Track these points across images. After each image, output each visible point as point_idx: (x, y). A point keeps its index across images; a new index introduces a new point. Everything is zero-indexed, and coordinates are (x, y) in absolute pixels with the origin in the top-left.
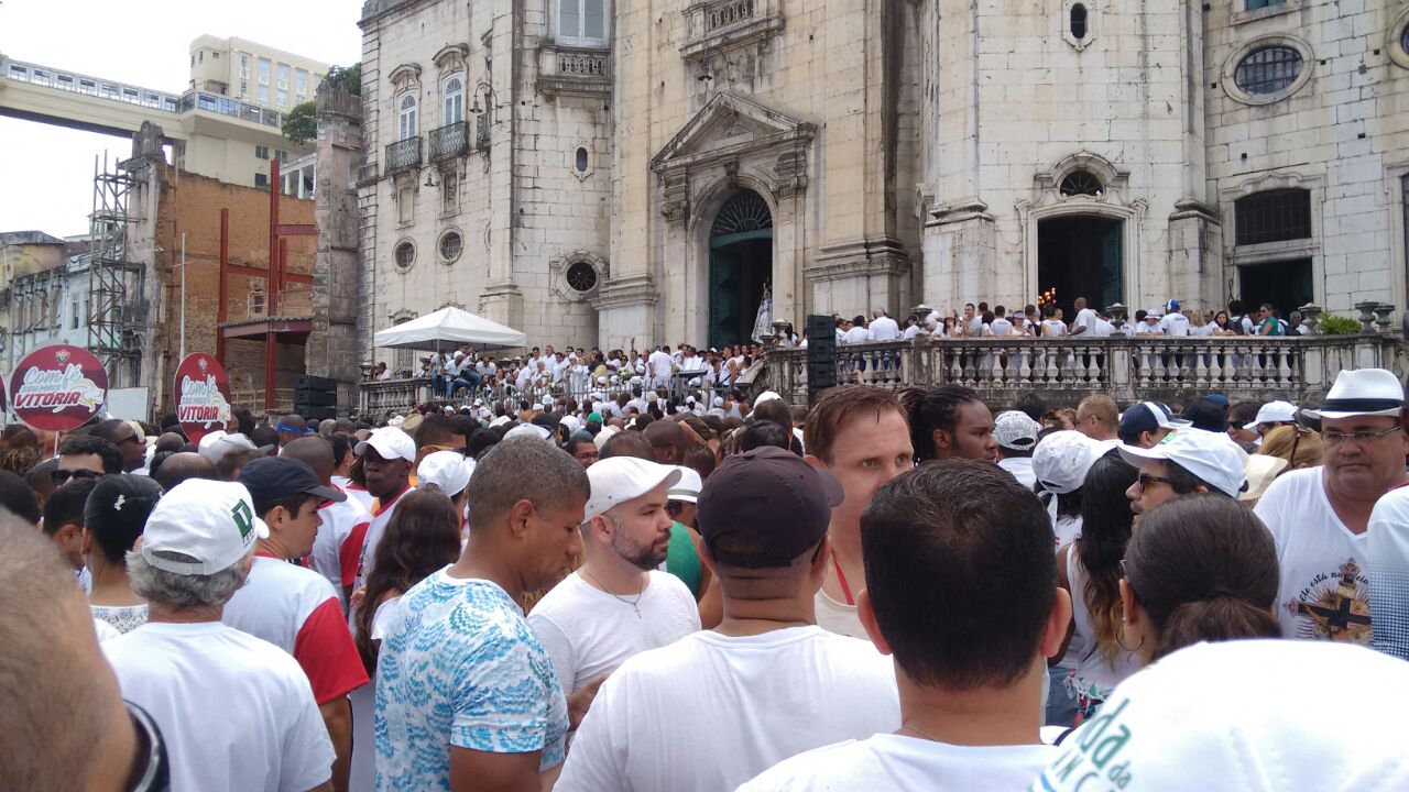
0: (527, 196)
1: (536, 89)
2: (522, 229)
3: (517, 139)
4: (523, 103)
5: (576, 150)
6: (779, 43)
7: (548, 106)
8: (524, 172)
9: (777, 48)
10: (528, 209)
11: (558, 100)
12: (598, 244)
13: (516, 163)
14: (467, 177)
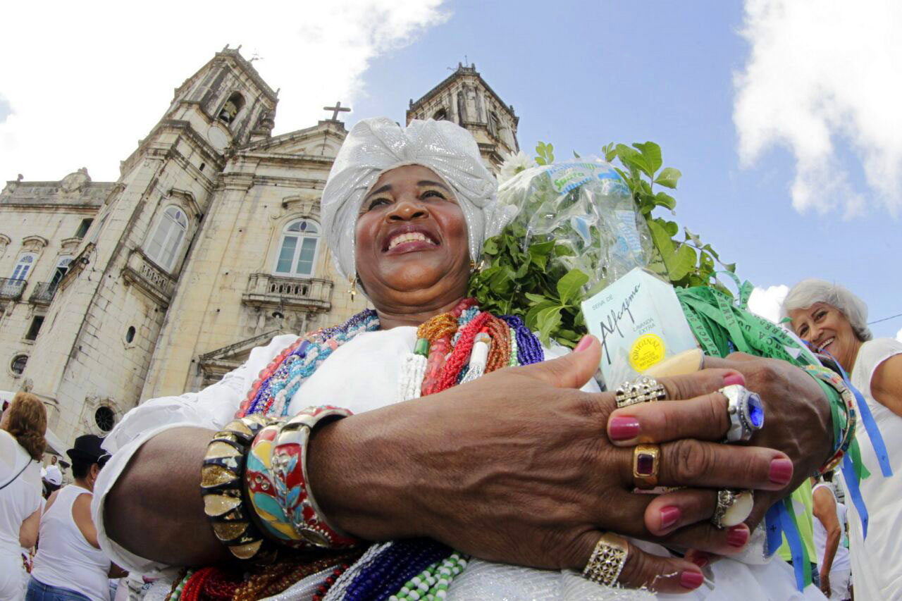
0: (87, 339)
1: (121, 272)
2: (76, 361)
3: (96, 297)
4: (110, 276)
5: (129, 326)
7: (123, 287)
8: (92, 321)
10: (85, 349)
11: (131, 287)
12: (123, 400)
13: (90, 312)
14: (12, 316)
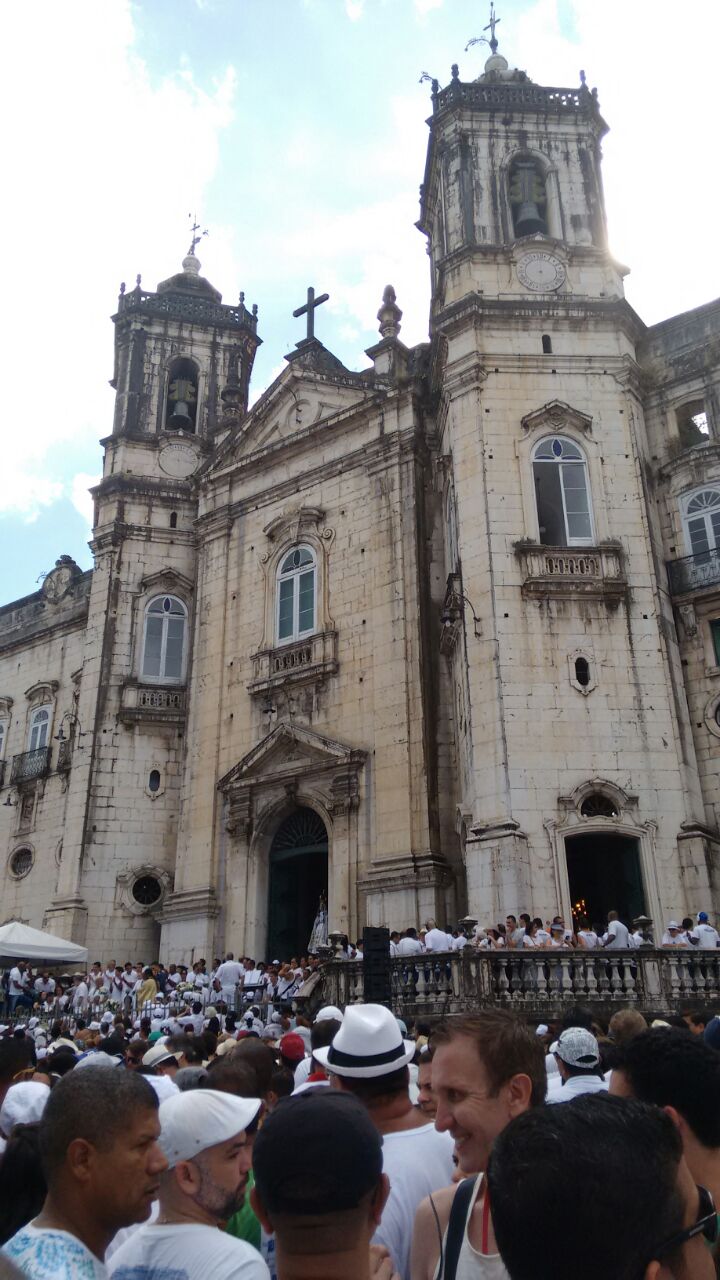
0: (101, 814)
1: (117, 719)
2: (93, 846)
3: (96, 763)
4: (105, 731)
5: (150, 772)
6: (333, 683)
7: (126, 734)
8: (100, 792)
9: (331, 687)
10: (101, 826)
11: (137, 728)
12: (165, 859)
13: (93, 784)
14: (45, 797)
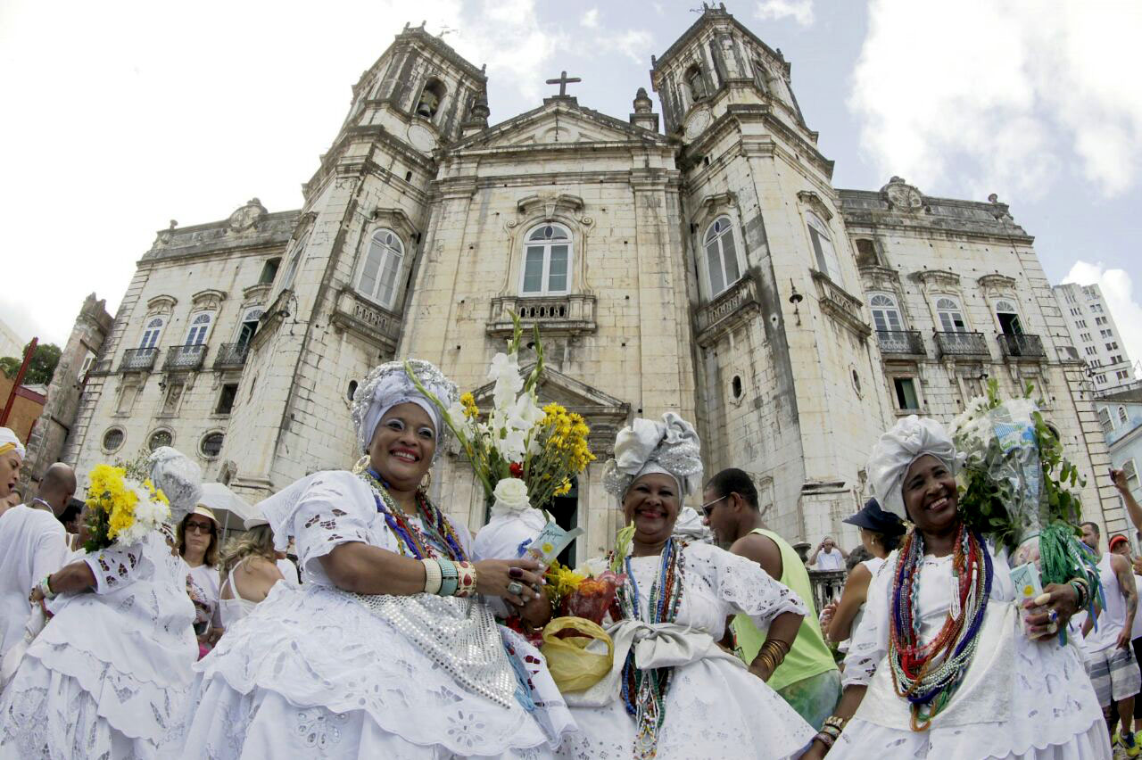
0: (300, 404)
1: (330, 319)
2: (289, 434)
3: (304, 354)
4: (317, 326)
5: (350, 381)
6: (589, 341)
7: (335, 336)
8: (303, 383)
9: (588, 344)
10: (299, 417)
11: (345, 335)
13: (298, 372)
